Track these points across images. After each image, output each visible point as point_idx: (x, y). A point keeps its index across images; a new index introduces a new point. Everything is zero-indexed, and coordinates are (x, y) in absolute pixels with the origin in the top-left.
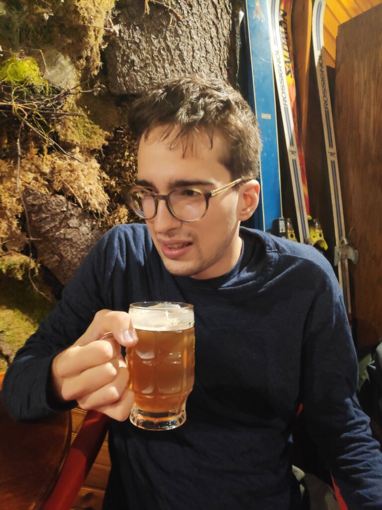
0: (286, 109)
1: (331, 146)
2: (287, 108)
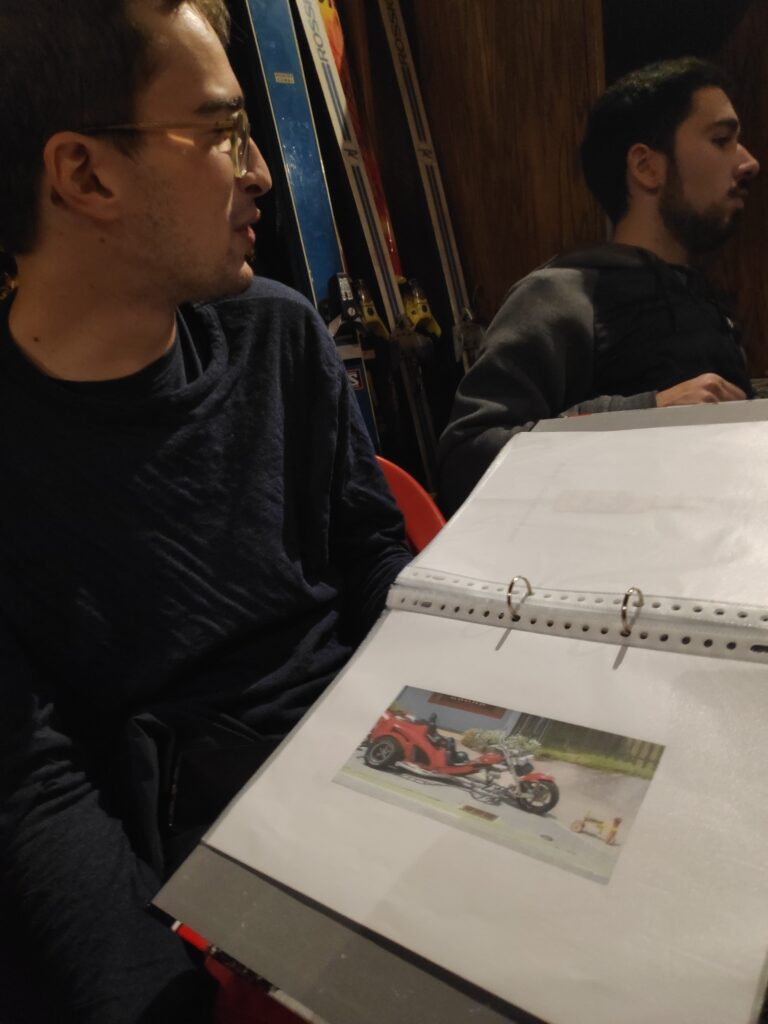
0: (327, 69)
1: (422, 137)
2: (328, 66)
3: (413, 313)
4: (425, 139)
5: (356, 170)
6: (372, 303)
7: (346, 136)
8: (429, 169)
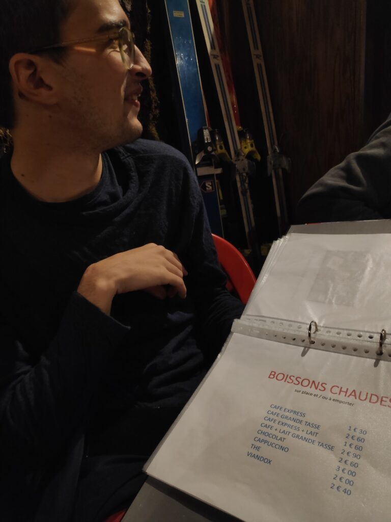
0: (204, 7)
1: (256, 47)
3: (245, 148)
4: (258, 49)
5: (217, 67)
6: (222, 142)
7: (213, 47)
8: (259, 66)
